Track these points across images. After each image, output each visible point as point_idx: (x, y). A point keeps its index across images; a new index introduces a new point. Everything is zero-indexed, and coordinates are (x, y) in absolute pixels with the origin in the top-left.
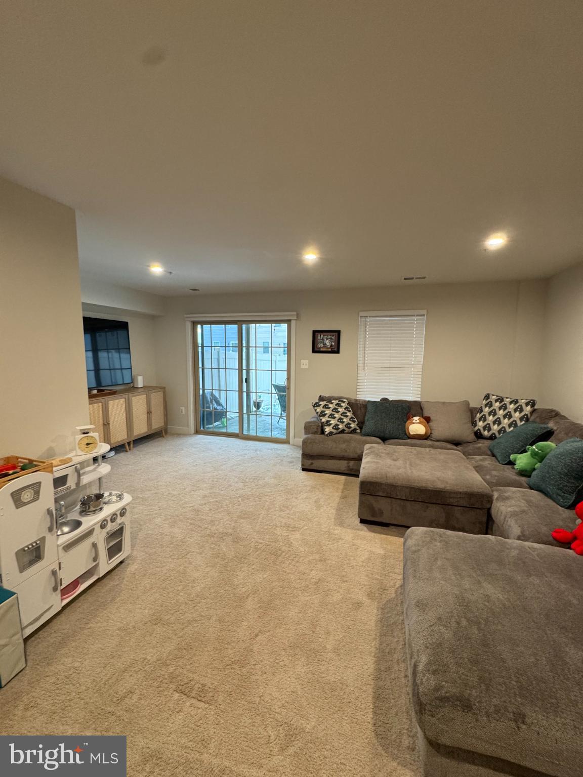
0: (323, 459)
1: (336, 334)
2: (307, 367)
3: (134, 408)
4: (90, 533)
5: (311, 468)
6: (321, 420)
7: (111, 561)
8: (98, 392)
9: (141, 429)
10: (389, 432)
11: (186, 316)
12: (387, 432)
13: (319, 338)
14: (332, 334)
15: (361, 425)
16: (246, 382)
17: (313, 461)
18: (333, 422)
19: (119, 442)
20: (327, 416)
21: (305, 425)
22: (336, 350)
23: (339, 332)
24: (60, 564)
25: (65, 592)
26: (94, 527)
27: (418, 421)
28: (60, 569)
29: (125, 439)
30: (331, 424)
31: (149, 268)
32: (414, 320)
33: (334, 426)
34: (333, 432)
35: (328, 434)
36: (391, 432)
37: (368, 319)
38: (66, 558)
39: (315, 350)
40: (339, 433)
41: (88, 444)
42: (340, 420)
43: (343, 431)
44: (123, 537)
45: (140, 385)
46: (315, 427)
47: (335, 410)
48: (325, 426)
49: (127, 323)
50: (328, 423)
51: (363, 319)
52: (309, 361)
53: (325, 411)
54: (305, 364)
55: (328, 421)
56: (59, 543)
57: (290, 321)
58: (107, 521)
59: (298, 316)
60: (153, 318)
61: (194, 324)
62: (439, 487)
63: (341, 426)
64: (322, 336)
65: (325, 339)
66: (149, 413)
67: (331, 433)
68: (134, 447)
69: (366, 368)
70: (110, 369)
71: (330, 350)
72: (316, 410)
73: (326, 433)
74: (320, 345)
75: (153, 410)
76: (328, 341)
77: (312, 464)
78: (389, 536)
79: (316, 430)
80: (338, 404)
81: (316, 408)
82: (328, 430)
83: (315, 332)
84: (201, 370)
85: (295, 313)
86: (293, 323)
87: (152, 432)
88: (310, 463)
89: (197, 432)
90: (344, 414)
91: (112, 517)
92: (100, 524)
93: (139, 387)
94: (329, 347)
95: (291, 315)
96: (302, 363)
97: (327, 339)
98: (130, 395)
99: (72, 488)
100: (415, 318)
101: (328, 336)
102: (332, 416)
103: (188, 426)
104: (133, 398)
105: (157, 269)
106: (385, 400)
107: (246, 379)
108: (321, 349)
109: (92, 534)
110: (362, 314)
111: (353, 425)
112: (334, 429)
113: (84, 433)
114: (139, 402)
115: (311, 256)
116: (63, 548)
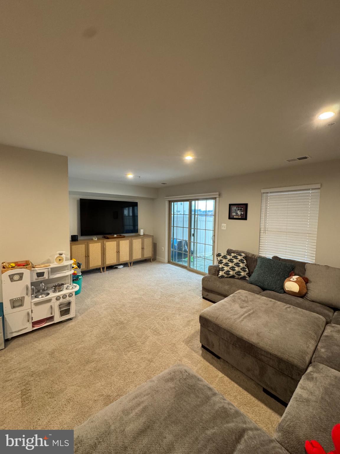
0: (214, 293)
1: (245, 206)
2: (225, 229)
3: (134, 245)
4: (49, 301)
5: (207, 298)
6: (219, 266)
7: (62, 317)
8: (117, 236)
9: (137, 256)
10: (268, 284)
11: (165, 198)
12: (266, 283)
13: (233, 209)
14: (242, 206)
15: (249, 274)
16: (193, 236)
17: (208, 294)
18: (226, 269)
19: (124, 261)
20: (223, 264)
21: (209, 268)
22: (244, 217)
23: (246, 205)
24: (32, 310)
25: (34, 324)
26: (52, 298)
27: (295, 280)
28: (32, 312)
29: (128, 261)
30: (224, 270)
31: (127, 176)
32: (309, 193)
33: (225, 272)
34: (224, 276)
35: (220, 277)
36: (269, 284)
37: (269, 195)
38: (36, 309)
39: (231, 217)
40: (230, 277)
41: (60, 260)
42: (233, 269)
43: (233, 277)
44: (71, 307)
45: (142, 233)
46: (214, 271)
47: (231, 261)
48: (221, 270)
49: (137, 203)
50: (222, 269)
51: (265, 195)
52: (227, 225)
53: (223, 260)
54: (224, 226)
55: (223, 268)
56: (32, 301)
57: (216, 198)
58: (60, 297)
59: (220, 195)
60: (153, 199)
61: (170, 202)
62: (252, 340)
63: (231, 273)
64: (235, 208)
65: (237, 210)
66: (143, 248)
67: (222, 277)
68: (133, 265)
69: (267, 232)
70: (130, 225)
71: (240, 217)
72: (217, 259)
73: (219, 276)
74: (234, 214)
75: (145, 247)
76: (239, 211)
77: (207, 295)
78: (212, 366)
79: (214, 272)
80: (235, 256)
81: (218, 257)
82: (221, 273)
83: (230, 205)
84: (172, 227)
85: (217, 193)
86: (217, 199)
87: (144, 259)
88: (206, 294)
89: (169, 262)
90: (237, 265)
91: (63, 296)
92: (56, 297)
93: (141, 235)
94: (239, 215)
95: (216, 194)
96: (222, 226)
97: (238, 210)
98: (132, 239)
99: (46, 278)
100: (311, 192)
101: (239, 207)
102: (227, 265)
103: (164, 258)
104: (134, 240)
105: (130, 176)
106: (275, 258)
107: (193, 234)
108: (235, 217)
109: (51, 301)
110: (263, 191)
111: (243, 274)
112: (226, 274)
113: (60, 255)
114: (137, 243)
115: (189, 158)
116: (34, 304)
